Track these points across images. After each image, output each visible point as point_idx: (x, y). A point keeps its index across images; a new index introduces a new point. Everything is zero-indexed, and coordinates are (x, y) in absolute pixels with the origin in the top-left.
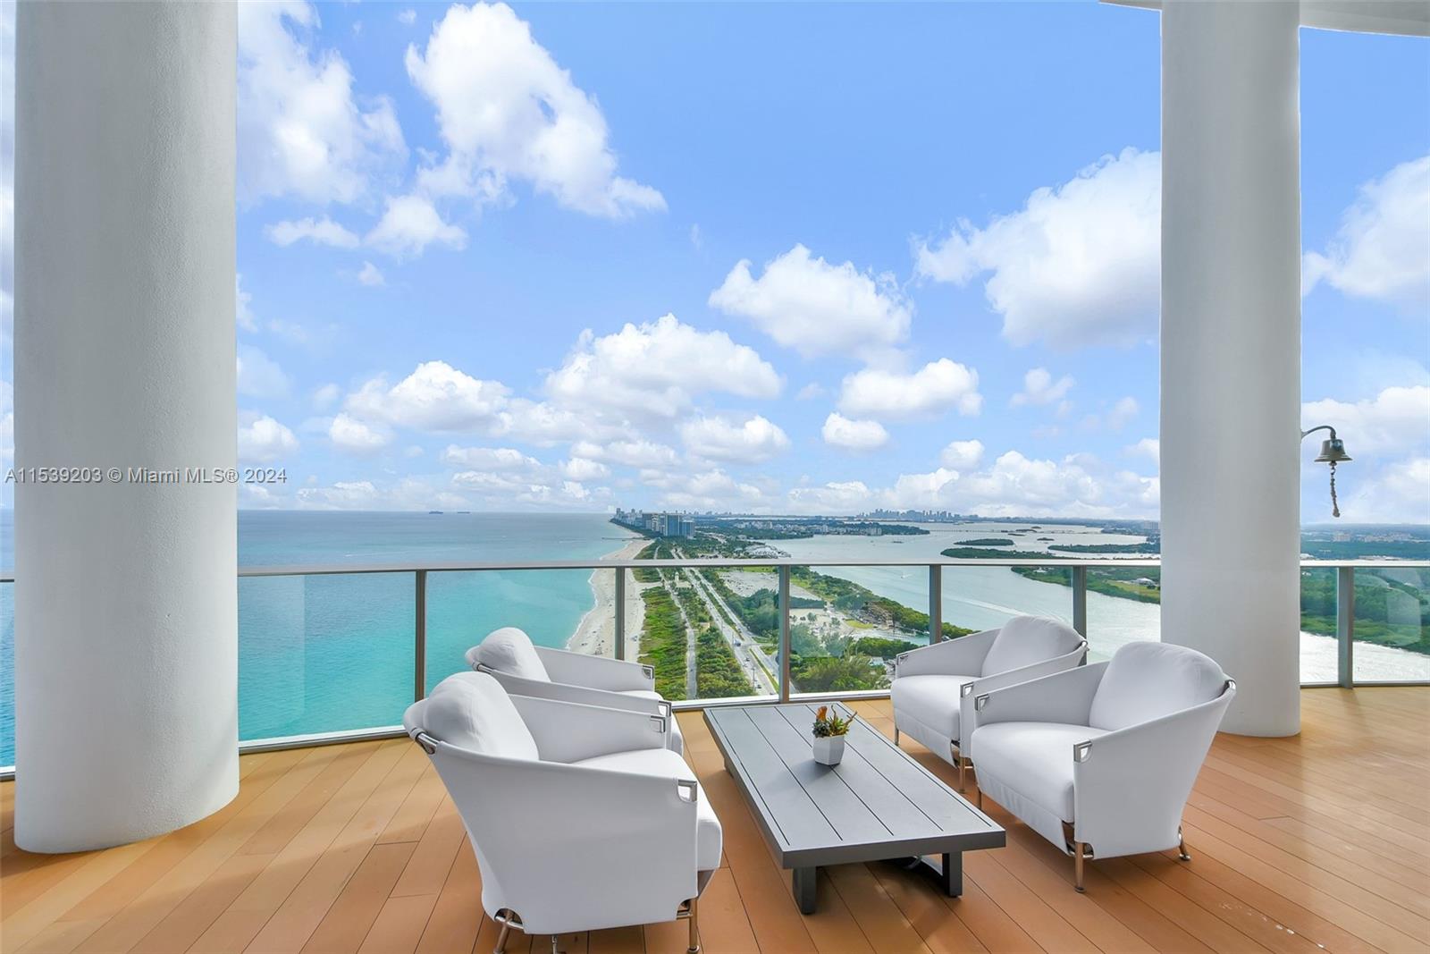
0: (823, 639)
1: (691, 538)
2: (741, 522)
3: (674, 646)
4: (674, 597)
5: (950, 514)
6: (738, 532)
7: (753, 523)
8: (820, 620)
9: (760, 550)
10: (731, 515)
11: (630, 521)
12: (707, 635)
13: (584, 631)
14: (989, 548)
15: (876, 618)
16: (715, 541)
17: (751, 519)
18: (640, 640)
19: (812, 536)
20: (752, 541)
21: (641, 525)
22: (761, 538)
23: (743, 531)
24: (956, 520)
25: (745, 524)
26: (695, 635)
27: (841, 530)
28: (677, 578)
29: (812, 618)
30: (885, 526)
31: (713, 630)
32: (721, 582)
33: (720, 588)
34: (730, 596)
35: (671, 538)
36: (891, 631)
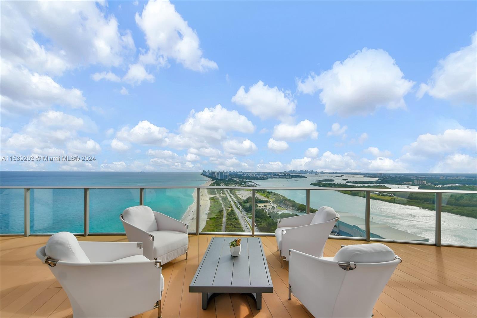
0: (269, 213)
1: (228, 180)
2: (245, 174)
3: (219, 216)
4: (220, 199)
5: (314, 171)
6: (243, 178)
7: (248, 175)
8: (268, 207)
9: (250, 184)
10: (241, 172)
11: (207, 174)
12: (230, 213)
13: (189, 211)
14: (326, 182)
15: (287, 206)
16: (236, 181)
17: (248, 174)
18: (208, 214)
19: (268, 179)
20: (248, 181)
21: (211, 176)
22: (251, 180)
23: (245, 178)
24: (316, 173)
25: (246, 175)
26: (226, 213)
27: (278, 177)
28: (221, 193)
29: (266, 206)
30: (292, 175)
31: (232, 211)
32: (236, 195)
33: (236, 196)
34: (239, 199)
35: (221, 180)
36: (292, 210)
